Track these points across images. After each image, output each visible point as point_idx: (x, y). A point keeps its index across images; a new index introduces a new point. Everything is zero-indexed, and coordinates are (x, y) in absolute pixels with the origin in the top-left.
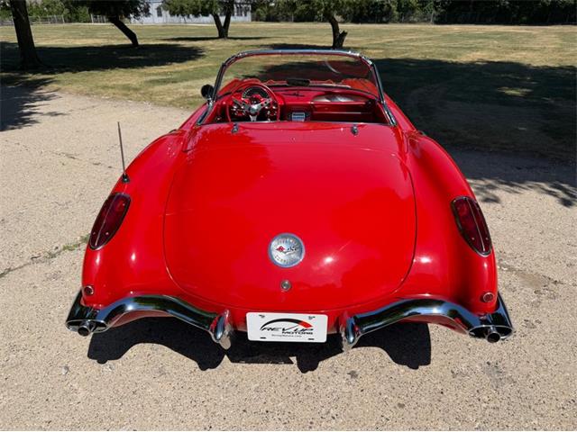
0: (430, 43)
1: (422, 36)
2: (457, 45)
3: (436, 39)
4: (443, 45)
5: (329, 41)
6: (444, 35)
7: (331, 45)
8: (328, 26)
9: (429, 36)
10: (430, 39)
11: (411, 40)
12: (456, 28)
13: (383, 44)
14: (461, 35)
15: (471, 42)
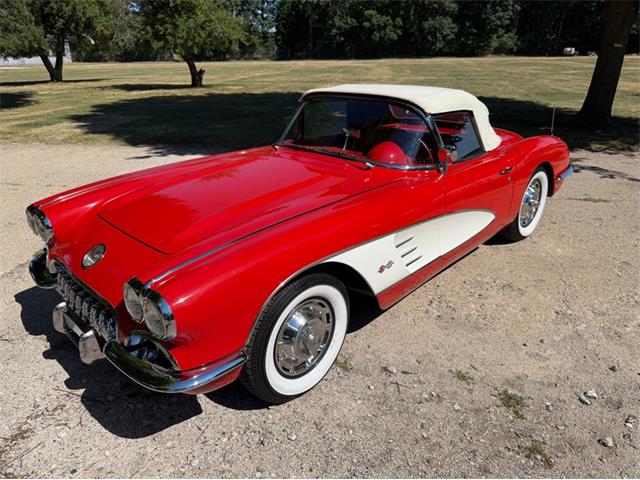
0: (283, 78)
1: (271, 72)
2: (308, 79)
3: (288, 74)
4: (296, 79)
5: (188, 79)
6: (292, 71)
7: (190, 83)
8: (185, 65)
9: (279, 72)
10: (281, 75)
11: (264, 76)
12: (301, 64)
13: (239, 81)
14: (308, 70)
15: (319, 75)
